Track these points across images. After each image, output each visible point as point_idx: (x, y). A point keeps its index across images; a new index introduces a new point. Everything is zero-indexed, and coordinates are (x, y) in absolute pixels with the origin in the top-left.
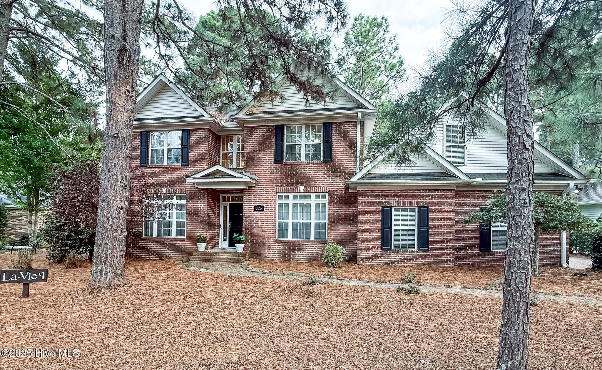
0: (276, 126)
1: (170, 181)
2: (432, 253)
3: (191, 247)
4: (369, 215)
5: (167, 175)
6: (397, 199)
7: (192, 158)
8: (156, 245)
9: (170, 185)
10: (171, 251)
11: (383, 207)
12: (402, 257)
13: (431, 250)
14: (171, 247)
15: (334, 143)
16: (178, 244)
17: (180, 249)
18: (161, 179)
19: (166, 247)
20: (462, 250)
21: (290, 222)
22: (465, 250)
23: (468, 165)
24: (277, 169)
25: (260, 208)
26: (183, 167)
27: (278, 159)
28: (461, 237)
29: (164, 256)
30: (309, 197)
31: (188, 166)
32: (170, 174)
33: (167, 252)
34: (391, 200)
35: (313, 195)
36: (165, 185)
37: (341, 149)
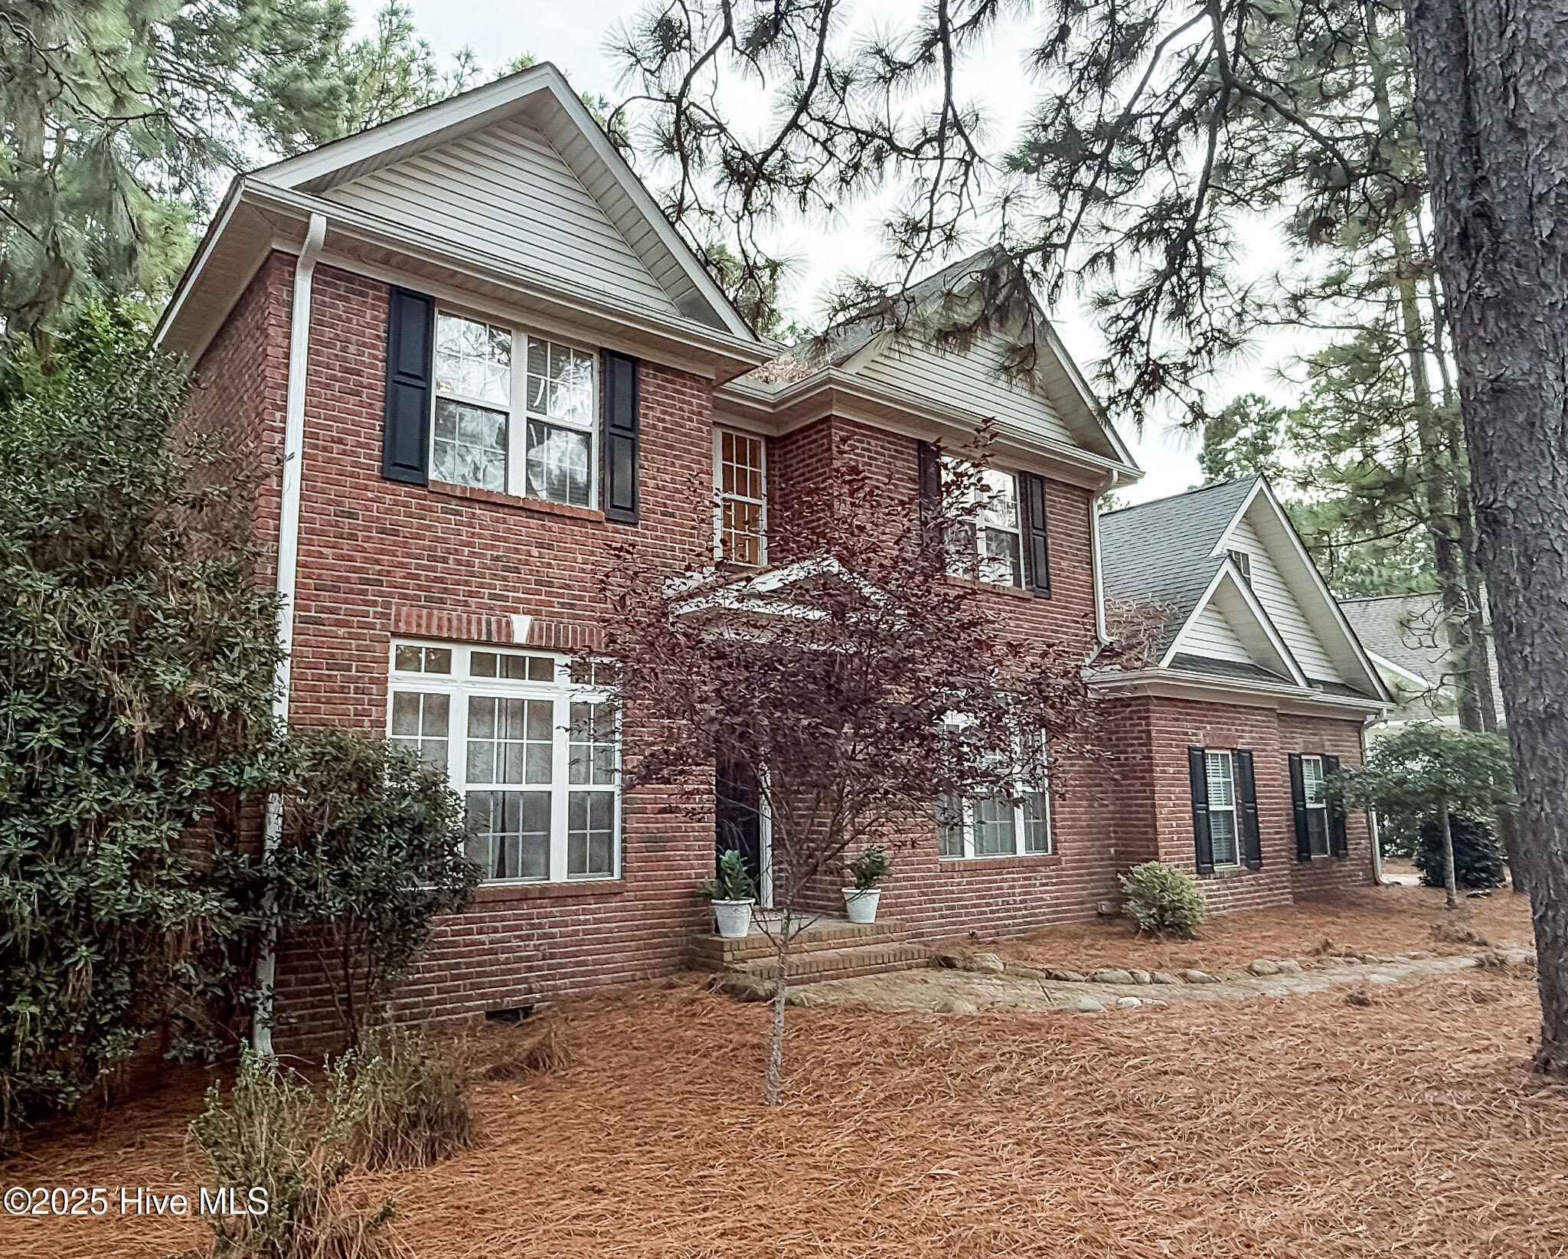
0: (922, 446)
1: (550, 584)
2: (1264, 871)
3: (651, 926)
4: (1171, 770)
5: (535, 552)
6: (1208, 727)
7: (649, 493)
8: (469, 932)
9: (550, 604)
10: (553, 956)
11: (1190, 749)
13: (1264, 865)
14: (553, 936)
15: (1049, 541)
16: (588, 916)
17: (600, 942)
18: (506, 569)
19: (529, 937)
26: (610, 526)
29: (515, 992)
31: (635, 525)
32: (550, 547)
33: (531, 969)
34: (1199, 728)
36: (528, 602)
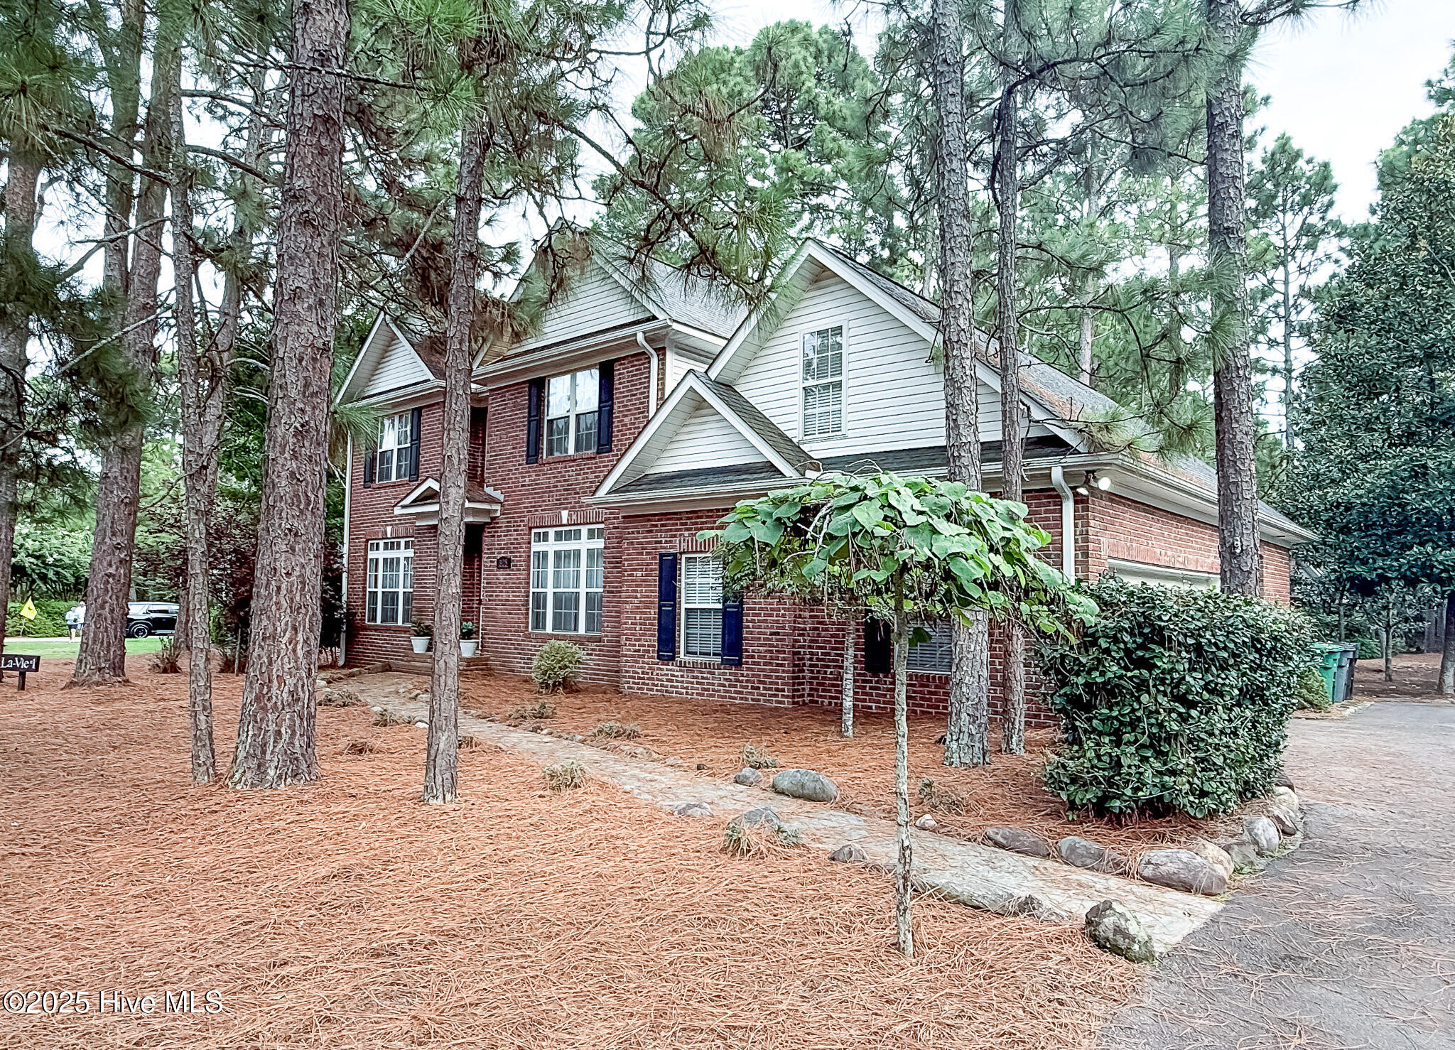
0: (531, 382)
2: (748, 669)
4: (639, 573)
5: (392, 501)
6: (686, 534)
7: (422, 465)
8: (377, 639)
10: (393, 652)
11: (662, 555)
12: (693, 677)
13: (747, 663)
14: (394, 644)
15: (615, 407)
16: (402, 638)
17: (404, 649)
18: (386, 510)
19: (389, 644)
20: (828, 667)
21: (550, 591)
22: (835, 667)
23: (850, 434)
24: (530, 476)
25: (505, 563)
26: (411, 484)
27: (533, 454)
28: (827, 630)
30: (578, 535)
31: (418, 480)
32: (397, 498)
34: (675, 536)
35: (584, 530)
37: (627, 420)
